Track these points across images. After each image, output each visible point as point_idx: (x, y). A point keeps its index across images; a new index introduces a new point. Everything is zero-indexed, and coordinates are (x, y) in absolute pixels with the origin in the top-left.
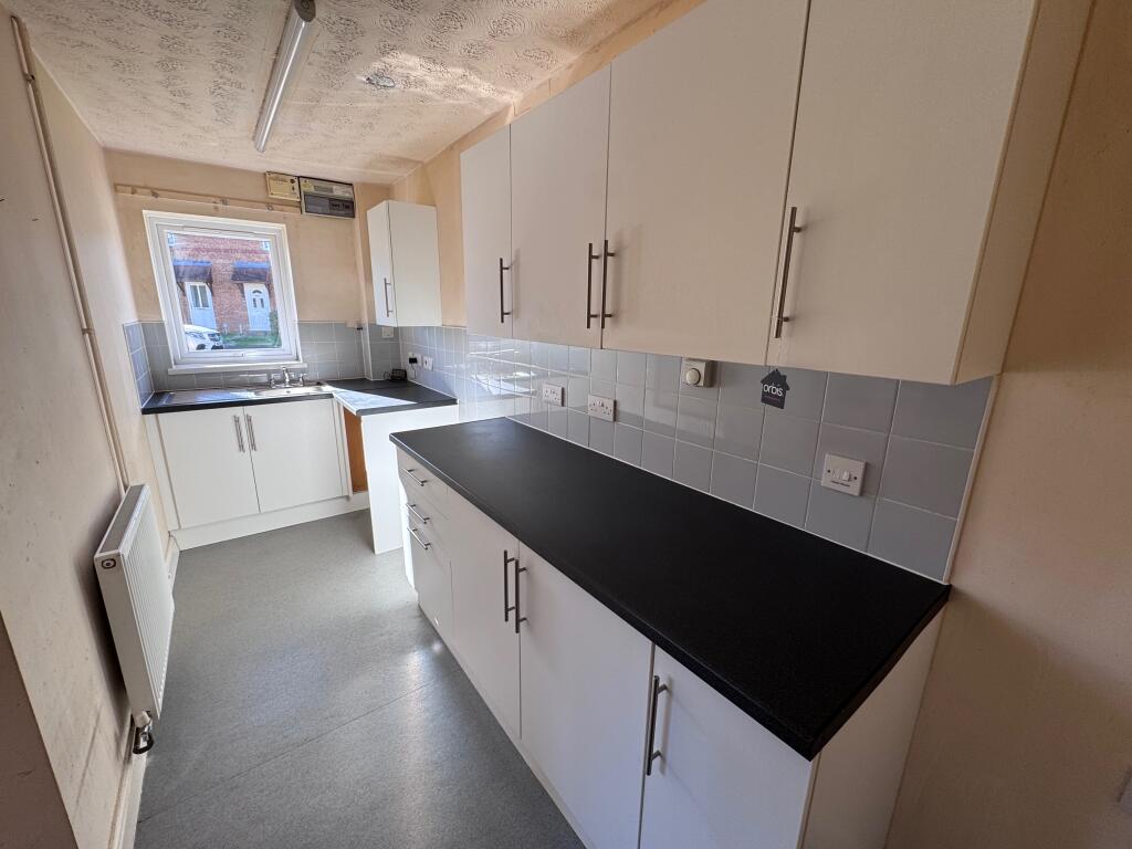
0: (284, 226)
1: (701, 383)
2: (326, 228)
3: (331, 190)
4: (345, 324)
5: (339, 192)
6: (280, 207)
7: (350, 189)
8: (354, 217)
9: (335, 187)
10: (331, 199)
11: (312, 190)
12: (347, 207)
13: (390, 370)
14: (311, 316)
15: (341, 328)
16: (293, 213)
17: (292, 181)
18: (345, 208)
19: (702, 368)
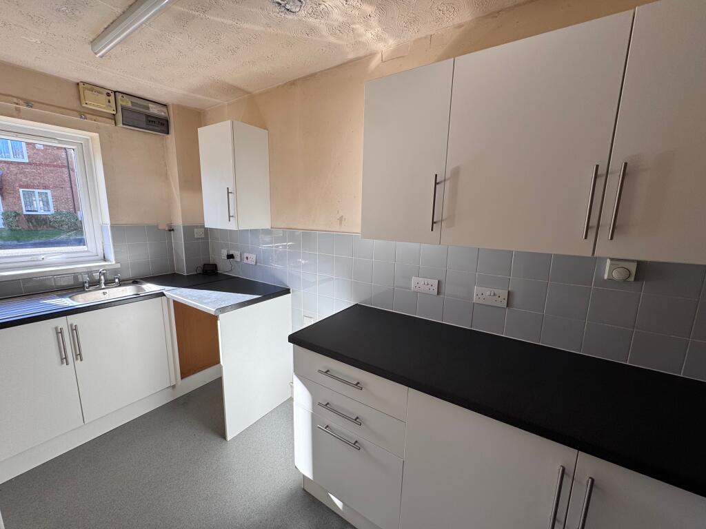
0: (96, 135)
1: (632, 279)
2: (139, 141)
3: (148, 108)
4: (157, 226)
5: (154, 110)
6: (94, 117)
7: (165, 110)
8: (168, 133)
9: (151, 105)
10: (148, 116)
11: (129, 105)
12: (162, 124)
13: (201, 264)
14: (124, 220)
15: (153, 229)
16: (109, 125)
17: (108, 95)
18: (160, 125)
19: (633, 267)
